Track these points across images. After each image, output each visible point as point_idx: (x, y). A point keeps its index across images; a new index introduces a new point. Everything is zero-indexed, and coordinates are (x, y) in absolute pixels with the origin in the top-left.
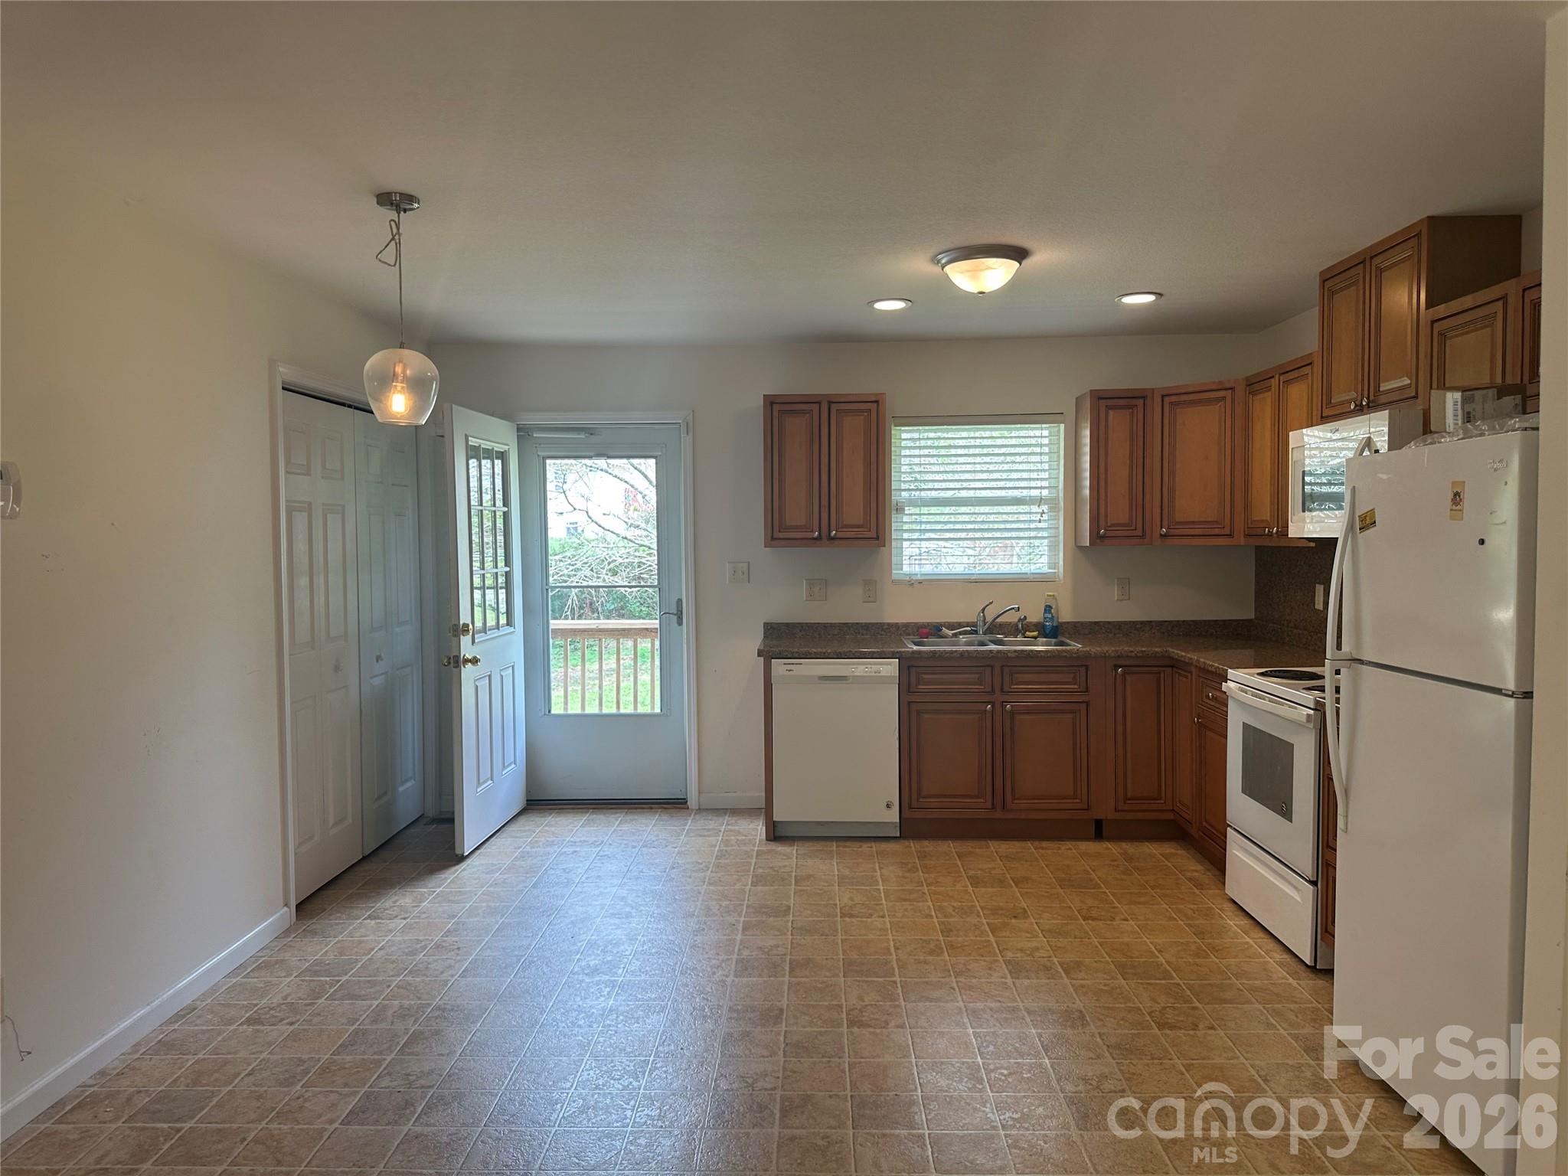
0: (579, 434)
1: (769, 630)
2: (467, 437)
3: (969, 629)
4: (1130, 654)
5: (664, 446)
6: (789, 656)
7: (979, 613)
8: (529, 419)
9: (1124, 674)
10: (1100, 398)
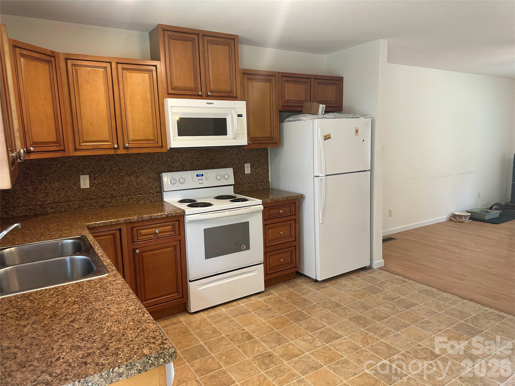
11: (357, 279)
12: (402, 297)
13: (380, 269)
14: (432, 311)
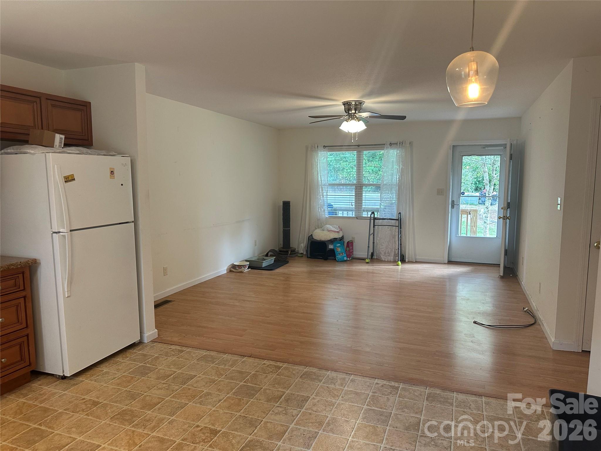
11: (123, 361)
12: (179, 371)
13: (153, 341)
14: (212, 380)
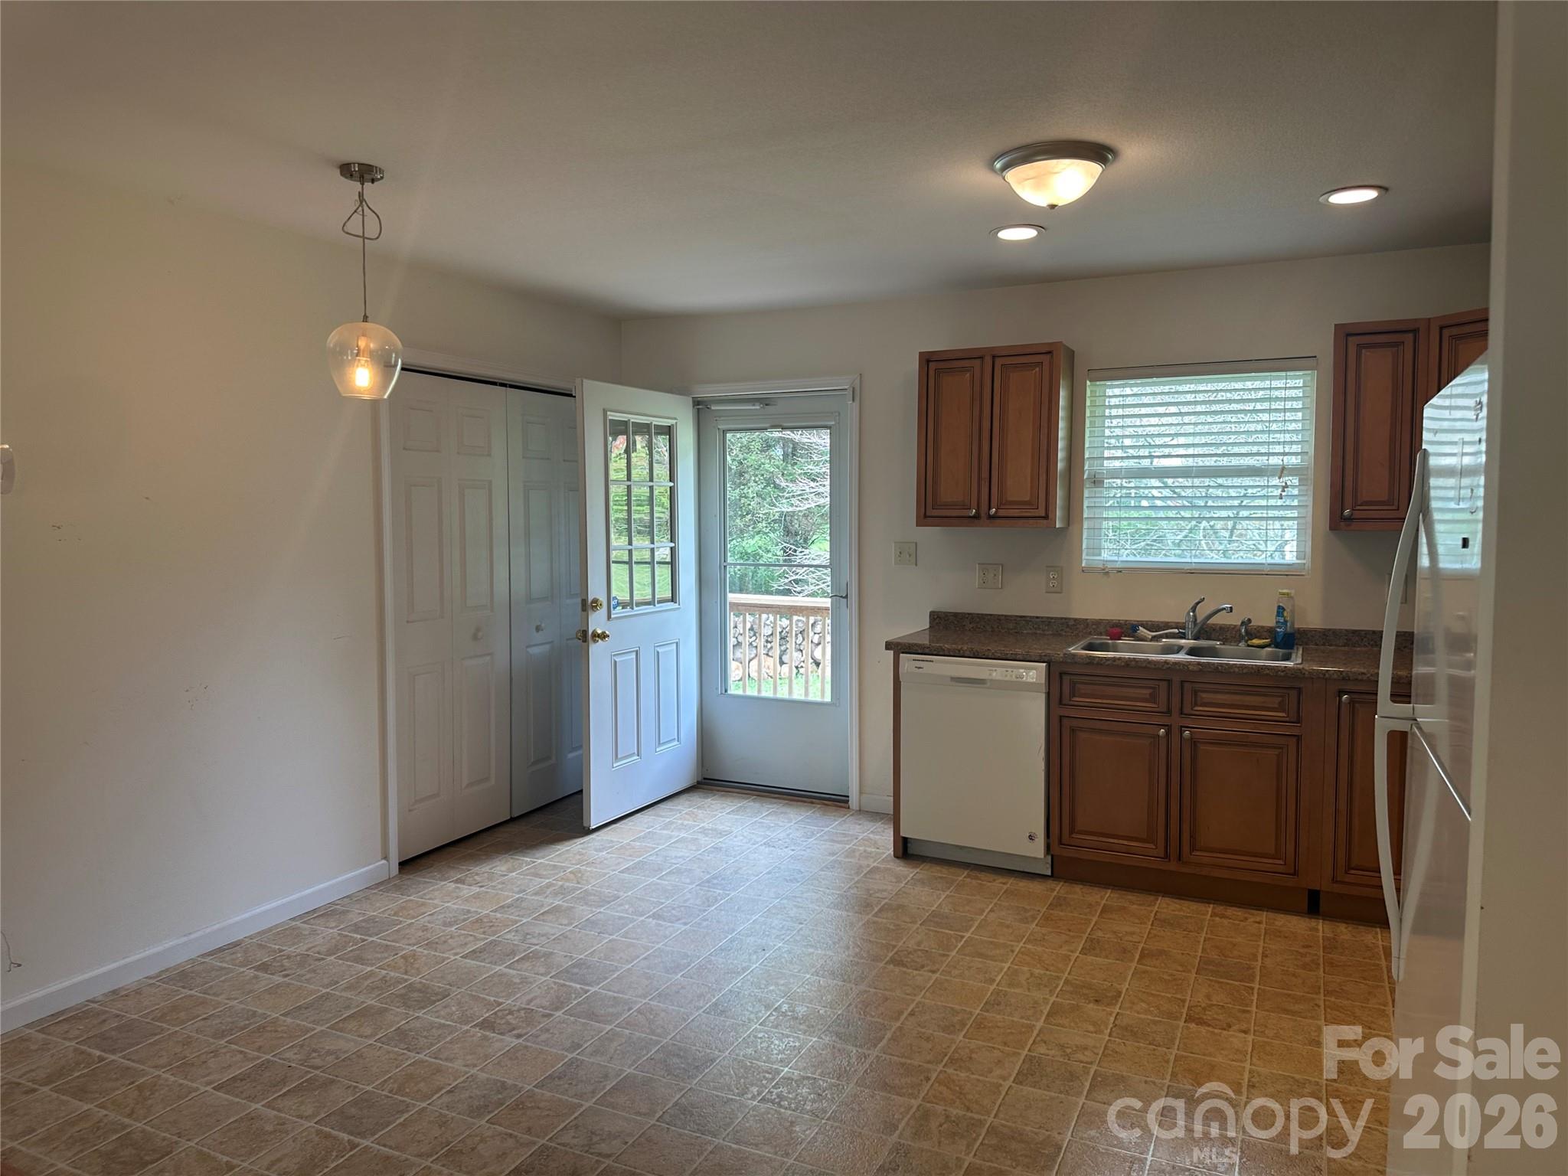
0: (754, 405)
1: (935, 619)
2: (605, 412)
3: (1176, 631)
4: (1360, 677)
5: (837, 414)
6: (920, 651)
7: (1188, 613)
8: (705, 392)
9: (1352, 702)
10: (1348, 335)
